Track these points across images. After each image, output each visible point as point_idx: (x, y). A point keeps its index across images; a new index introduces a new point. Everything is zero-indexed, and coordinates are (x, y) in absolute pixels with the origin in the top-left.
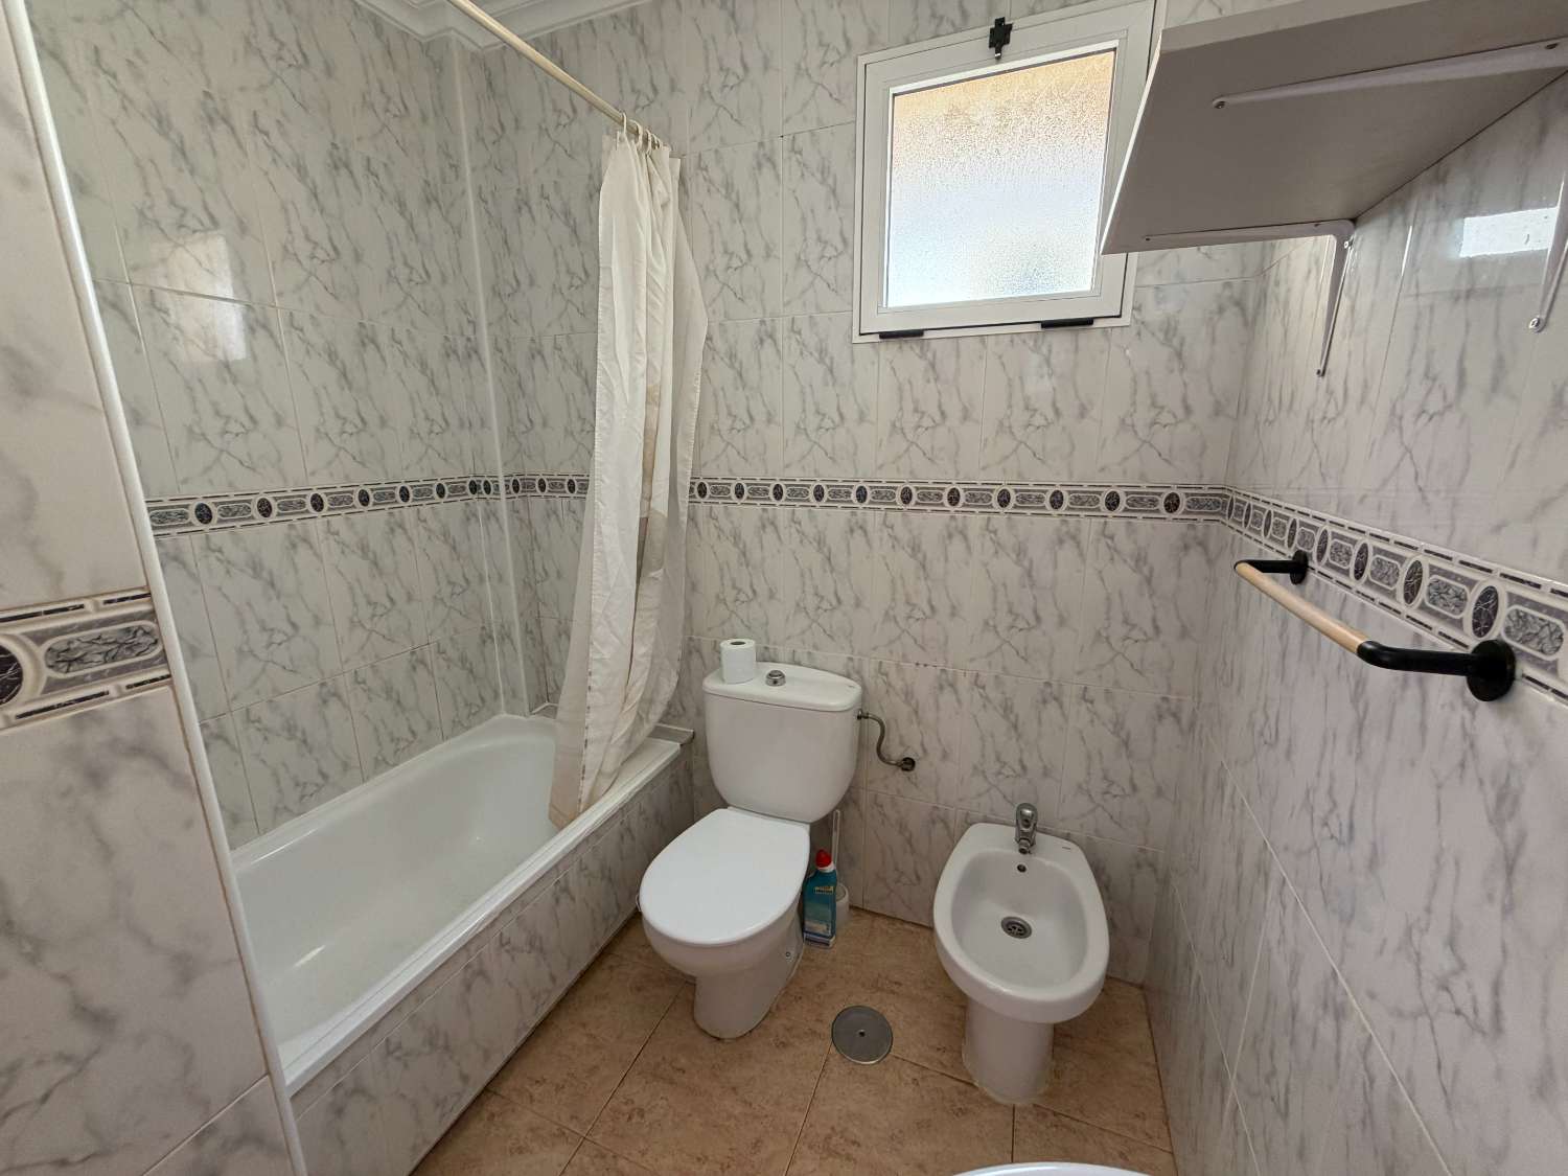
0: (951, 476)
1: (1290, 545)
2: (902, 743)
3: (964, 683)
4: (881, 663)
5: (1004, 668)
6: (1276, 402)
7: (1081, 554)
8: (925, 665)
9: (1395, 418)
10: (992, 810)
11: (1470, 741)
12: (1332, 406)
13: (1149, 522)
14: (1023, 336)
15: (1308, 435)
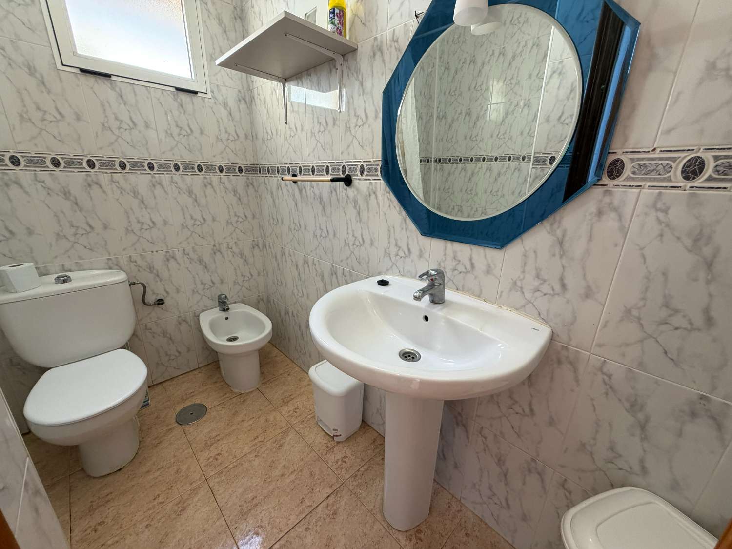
0: (146, 156)
1: (289, 174)
2: (154, 293)
3: (178, 255)
4: (130, 256)
5: (195, 244)
6: (270, 133)
7: (215, 191)
8: (157, 251)
9: (312, 133)
10: (205, 305)
11: (347, 196)
12: (292, 132)
13: (235, 177)
14: (168, 92)
15: (286, 142)
